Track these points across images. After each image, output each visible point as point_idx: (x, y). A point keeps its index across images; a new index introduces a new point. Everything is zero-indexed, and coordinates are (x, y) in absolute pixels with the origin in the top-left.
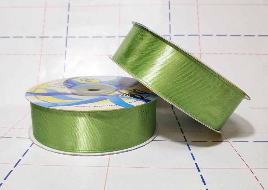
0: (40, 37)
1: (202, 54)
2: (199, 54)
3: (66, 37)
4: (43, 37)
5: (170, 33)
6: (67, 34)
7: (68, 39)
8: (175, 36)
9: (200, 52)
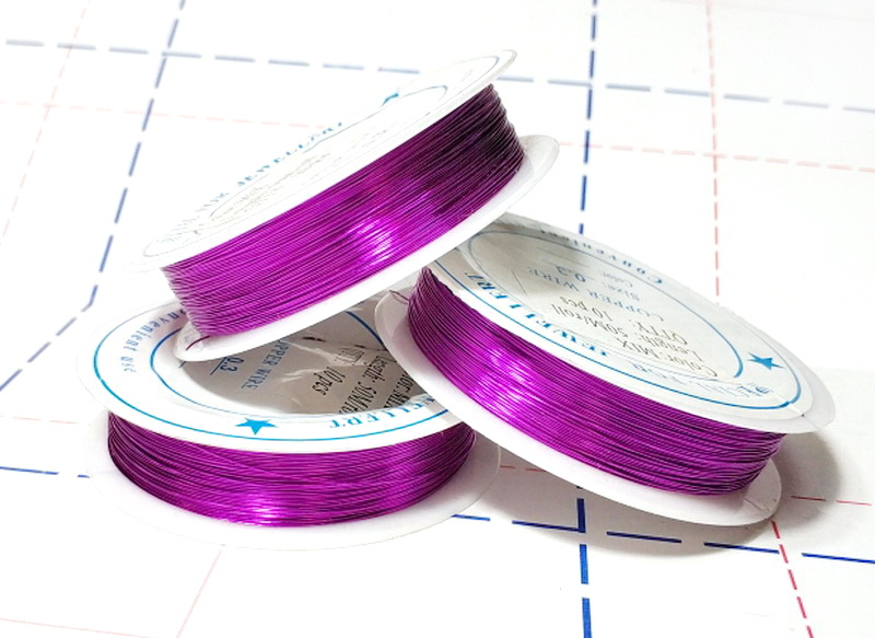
0: (60, 46)
1: (723, 157)
2: (706, 155)
3: (165, 54)
4: (70, 47)
5: (592, 74)
6: (170, 43)
7: (170, 60)
8: (610, 87)
9: (715, 147)
